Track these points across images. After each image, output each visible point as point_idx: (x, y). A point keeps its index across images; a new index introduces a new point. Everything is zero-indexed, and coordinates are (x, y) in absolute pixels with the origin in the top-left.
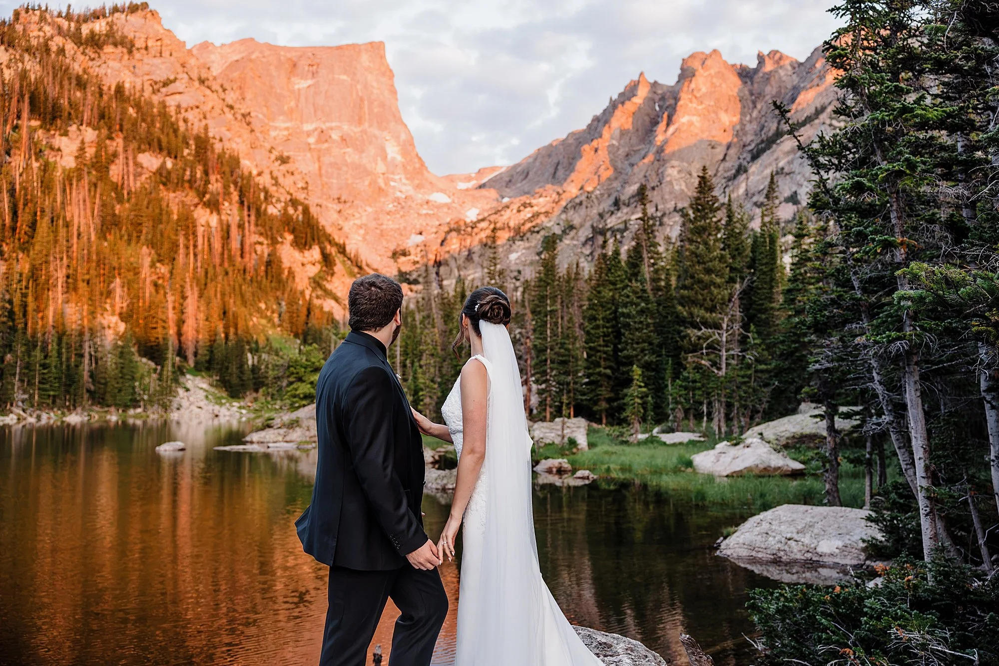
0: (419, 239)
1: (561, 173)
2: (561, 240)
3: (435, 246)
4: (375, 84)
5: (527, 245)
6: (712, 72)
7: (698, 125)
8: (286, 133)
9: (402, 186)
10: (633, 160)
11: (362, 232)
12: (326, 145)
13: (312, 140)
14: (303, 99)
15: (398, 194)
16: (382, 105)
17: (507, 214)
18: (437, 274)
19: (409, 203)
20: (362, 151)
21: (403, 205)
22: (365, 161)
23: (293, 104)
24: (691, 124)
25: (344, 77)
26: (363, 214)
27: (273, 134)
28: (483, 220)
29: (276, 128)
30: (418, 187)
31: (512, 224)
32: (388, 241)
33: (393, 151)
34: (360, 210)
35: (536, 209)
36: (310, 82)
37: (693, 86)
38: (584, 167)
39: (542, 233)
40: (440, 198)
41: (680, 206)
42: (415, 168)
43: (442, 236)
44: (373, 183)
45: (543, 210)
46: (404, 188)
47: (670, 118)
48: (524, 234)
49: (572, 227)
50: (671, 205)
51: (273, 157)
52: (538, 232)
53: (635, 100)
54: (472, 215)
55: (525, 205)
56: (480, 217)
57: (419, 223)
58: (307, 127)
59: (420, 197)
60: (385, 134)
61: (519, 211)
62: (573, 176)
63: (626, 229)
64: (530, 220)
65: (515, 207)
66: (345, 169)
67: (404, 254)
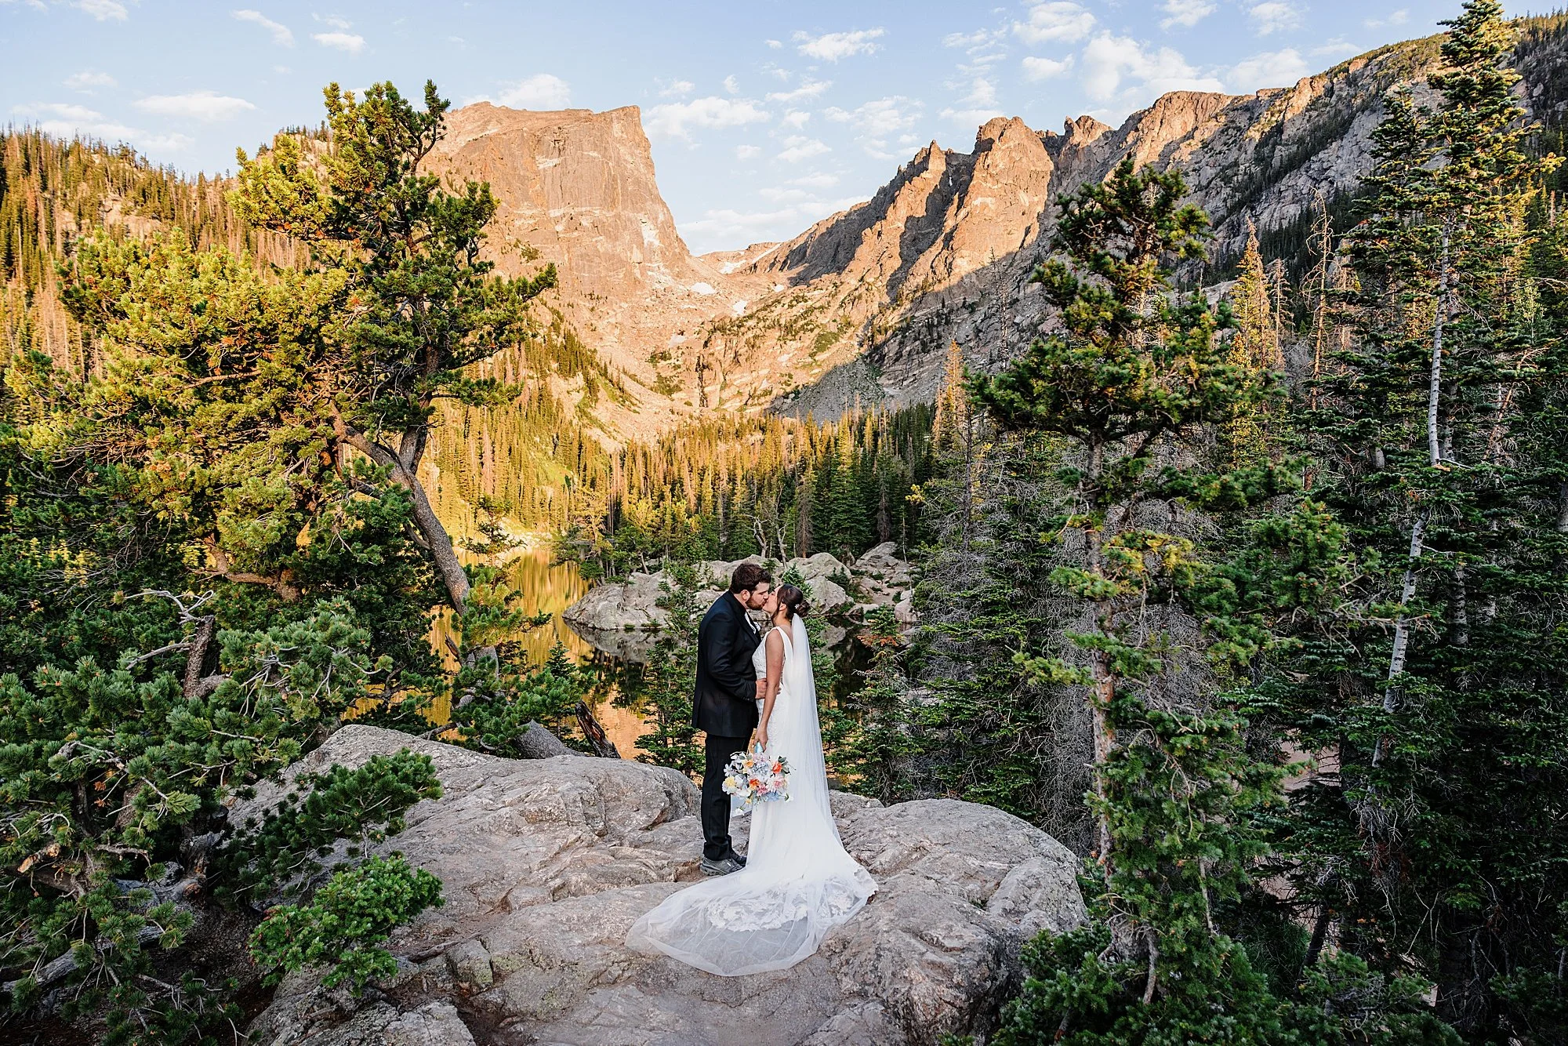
0: (680, 339)
1: (841, 256)
2: (837, 340)
3: (698, 349)
4: (629, 158)
5: (799, 345)
6: (1012, 144)
7: (993, 207)
8: (532, 222)
9: (661, 277)
10: (920, 246)
11: (617, 332)
12: (576, 234)
13: (560, 228)
14: (549, 180)
15: (657, 286)
16: (637, 182)
17: (778, 309)
18: (701, 378)
19: (670, 295)
20: (616, 239)
21: (661, 297)
22: (619, 249)
23: (538, 187)
24: (985, 206)
25: (595, 154)
26: (617, 312)
27: (518, 223)
28: (751, 317)
29: (521, 216)
30: (678, 276)
31: (783, 322)
32: (646, 343)
33: (650, 235)
34: (615, 307)
35: (810, 303)
36: (556, 161)
37: (989, 161)
38: (865, 253)
39: (816, 331)
40: (704, 289)
41: (969, 301)
42: (675, 254)
43: (706, 335)
44: (629, 274)
45: (818, 305)
46: (663, 278)
47: (961, 200)
48: (797, 333)
49: (849, 324)
50: (959, 301)
51: (519, 252)
52: (812, 330)
53: (924, 175)
54: (738, 309)
55: (797, 299)
56: (749, 312)
57: (680, 321)
58: (555, 213)
59: (681, 288)
60: (641, 216)
61: (791, 306)
62: (852, 265)
63: (908, 327)
64: (803, 316)
65: (787, 301)
66: (597, 260)
67: (664, 356)
